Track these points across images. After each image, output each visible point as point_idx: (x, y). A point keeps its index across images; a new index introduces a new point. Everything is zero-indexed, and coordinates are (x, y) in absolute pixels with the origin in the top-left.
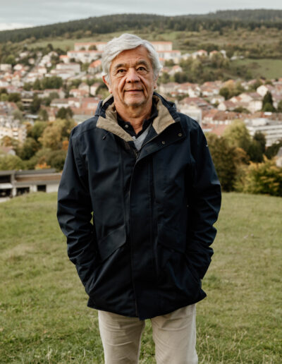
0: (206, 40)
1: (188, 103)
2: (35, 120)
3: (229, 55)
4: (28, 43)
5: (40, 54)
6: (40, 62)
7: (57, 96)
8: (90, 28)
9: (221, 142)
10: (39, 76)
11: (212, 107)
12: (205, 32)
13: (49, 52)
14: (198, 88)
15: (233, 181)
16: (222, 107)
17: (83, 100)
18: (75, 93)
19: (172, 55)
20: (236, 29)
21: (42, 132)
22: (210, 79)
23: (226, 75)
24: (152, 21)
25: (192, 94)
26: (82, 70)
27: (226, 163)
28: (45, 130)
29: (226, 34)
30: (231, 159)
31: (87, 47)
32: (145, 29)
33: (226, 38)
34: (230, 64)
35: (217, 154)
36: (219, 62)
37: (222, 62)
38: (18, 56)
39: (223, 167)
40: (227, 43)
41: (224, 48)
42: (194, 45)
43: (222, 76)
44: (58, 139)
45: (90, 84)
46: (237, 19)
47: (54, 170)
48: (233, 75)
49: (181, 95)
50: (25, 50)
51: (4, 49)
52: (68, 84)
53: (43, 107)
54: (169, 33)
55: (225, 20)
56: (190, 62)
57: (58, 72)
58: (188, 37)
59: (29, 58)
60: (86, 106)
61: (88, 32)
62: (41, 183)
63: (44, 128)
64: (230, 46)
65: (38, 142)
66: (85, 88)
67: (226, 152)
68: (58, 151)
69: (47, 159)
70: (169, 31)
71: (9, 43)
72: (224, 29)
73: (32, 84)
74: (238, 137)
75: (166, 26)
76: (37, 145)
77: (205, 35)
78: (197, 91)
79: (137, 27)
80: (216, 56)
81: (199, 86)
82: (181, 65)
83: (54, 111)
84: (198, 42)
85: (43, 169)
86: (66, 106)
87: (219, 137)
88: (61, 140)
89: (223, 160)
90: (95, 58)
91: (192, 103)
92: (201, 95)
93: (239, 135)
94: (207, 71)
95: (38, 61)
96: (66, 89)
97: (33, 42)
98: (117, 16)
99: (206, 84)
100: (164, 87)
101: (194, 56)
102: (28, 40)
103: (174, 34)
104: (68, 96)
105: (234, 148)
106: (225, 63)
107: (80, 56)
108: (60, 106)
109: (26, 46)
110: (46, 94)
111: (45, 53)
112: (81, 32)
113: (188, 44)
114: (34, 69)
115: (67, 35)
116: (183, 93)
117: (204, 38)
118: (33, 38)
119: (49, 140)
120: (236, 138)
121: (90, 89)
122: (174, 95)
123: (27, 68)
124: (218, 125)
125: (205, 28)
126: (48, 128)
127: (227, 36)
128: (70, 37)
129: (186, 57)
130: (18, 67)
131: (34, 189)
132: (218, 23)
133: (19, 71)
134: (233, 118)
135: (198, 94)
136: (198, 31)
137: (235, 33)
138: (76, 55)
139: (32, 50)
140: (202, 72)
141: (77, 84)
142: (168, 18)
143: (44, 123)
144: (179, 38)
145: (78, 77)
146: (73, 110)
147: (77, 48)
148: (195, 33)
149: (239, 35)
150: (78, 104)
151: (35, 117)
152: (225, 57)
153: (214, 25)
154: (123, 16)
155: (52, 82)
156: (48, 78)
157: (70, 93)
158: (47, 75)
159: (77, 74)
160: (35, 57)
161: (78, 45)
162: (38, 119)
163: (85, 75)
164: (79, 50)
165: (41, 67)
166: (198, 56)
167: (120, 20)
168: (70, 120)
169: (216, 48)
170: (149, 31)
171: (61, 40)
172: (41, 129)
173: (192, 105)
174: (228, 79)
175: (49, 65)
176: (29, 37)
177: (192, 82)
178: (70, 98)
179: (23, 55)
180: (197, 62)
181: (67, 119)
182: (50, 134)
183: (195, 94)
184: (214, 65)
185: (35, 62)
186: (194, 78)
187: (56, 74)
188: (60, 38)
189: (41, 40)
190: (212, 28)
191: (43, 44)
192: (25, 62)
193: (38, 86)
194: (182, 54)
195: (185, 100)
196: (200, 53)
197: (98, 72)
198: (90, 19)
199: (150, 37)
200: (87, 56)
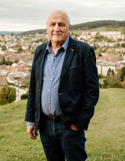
8: (88, 26)
19: (121, 36)
24: (113, 23)
31: (87, 33)
32: (110, 26)
49: (124, 52)
54: (119, 28)
61: (88, 28)
70: (120, 27)
75: (118, 25)
79: (107, 25)
82: (124, 40)
90: (90, 38)
98: (99, 21)
100: (118, 49)
103: (122, 28)
107: (84, 37)
112: (84, 28)
115: (79, 29)
122: (121, 52)
128: (81, 30)
142: (119, 22)
144: (124, 29)
147: (83, 34)
154: (101, 21)
167: (100, 23)
170: (112, 27)
188: (76, 30)
197: (91, 43)
198: (88, 23)
199: (112, 29)
200: (87, 37)
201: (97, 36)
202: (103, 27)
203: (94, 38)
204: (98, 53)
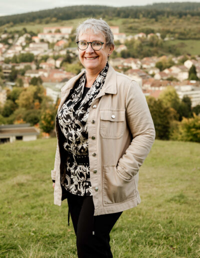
0: (145, 25)
1: (132, 73)
2: (13, 86)
3: (163, 37)
4: (8, 27)
5: (17, 36)
6: (17, 41)
7: (30, 68)
8: (55, 16)
9: (158, 103)
10: (16, 53)
11: (150, 77)
12: (144, 19)
13: (24, 34)
14: (139, 62)
15: (167, 133)
16: (158, 77)
17: (50, 71)
18: (43, 65)
19: (119, 37)
20: (168, 17)
21: (18, 96)
22: (148, 55)
23: (160, 52)
24: (103, 10)
25: (134, 66)
26: (49, 48)
27: (162, 120)
28: (21, 94)
29: (160, 20)
30: (165, 116)
31: (53, 30)
32: (98, 16)
33: (160, 24)
34: (164, 44)
35: (155, 112)
36: (155, 42)
37: (157, 42)
39: (160, 123)
40: (161, 28)
41: (159, 32)
42: (136, 29)
43: (157, 53)
44: (31, 101)
45: (56, 58)
46: (168, 9)
47: (29, 124)
48: (166, 52)
49: (126, 68)
50: (5, 32)
52: (39, 58)
53: (19, 77)
54: (116, 20)
55: (160, 10)
56: (133, 42)
57: (30, 49)
58: (131, 23)
59: (8, 38)
60: (52, 75)
61: (54, 19)
62: (19, 134)
63: (20, 93)
64: (163, 30)
65: (15, 104)
66: (51, 62)
67: (162, 111)
68: (31, 111)
69: (23, 116)
70: (116, 18)
72: (159, 17)
73: (11, 59)
74: (170, 99)
75: (114, 15)
76: (15, 105)
77: (144, 22)
78: (138, 64)
79: (92, 15)
80: (153, 38)
81: (140, 61)
82: (126, 44)
83: (28, 80)
84: (139, 27)
85: (21, 123)
86: (37, 76)
87: (157, 100)
88: (34, 102)
89: (160, 117)
90: (59, 39)
91: (135, 73)
92: (141, 68)
93: (171, 98)
94: (146, 49)
95: (15, 41)
96: (37, 62)
97: (12, 26)
98: (76, 7)
99: (145, 59)
100: (113, 61)
101: (136, 37)
102: (7, 25)
103: (120, 21)
104: (38, 68)
105: (168, 108)
106: (159, 43)
107: (48, 38)
108: (32, 76)
109: (6, 29)
110: (21, 66)
111: (21, 35)
112: (48, 19)
113: (131, 28)
114: (12, 47)
115: (38, 21)
116: (127, 66)
117: (143, 24)
118: (11, 23)
119: (24, 102)
120: (169, 101)
121: (55, 63)
122: (120, 68)
123: (7, 46)
124: (155, 91)
125: (144, 16)
126: (23, 93)
127: (161, 22)
128: (40, 23)
129: (129, 38)
131: (13, 139)
132: (154, 13)
133: (1, 49)
134: (166, 85)
135: (139, 66)
136: (138, 18)
137: (167, 20)
138: (45, 36)
139: (11, 33)
140: (142, 50)
141: (45, 59)
142: (116, 9)
143: (20, 89)
144: (124, 23)
145: (46, 53)
146: (43, 78)
147: (46, 31)
148: (136, 20)
149: (171, 21)
150: (46, 74)
151: (13, 84)
152: (160, 38)
153: (151, 14)
154: (81, 7)
155: (26, 57)
156: (23, 54)
157: (40, 66)
158: (22, 52)
159: (45, 51)
160: (13, 38)
161: (46, 29)
162: (16, 86)
163: (51, 52)
164: (47, 33)
165: (17, 46)
166: (139, 38)
167: (79, 10)
168: (41, 86)
169: (153, 32)
171: (34, 25)
172: (18, 94)
173: (134, 75)
174: (162, 55)
175: (24, 44)
176: (8, 22)
177: (134, 57)
178: (40, 70)
179: (4, 36)
180: (138, 42)
181: (38, 86)
182: (25, 97)
183: (137, 67)
184: (152, 45)
185: (13, 42)
186: (136, 54)
187: (29, 51)
188: (32, 23)
190: (150, 16)
191: (19, 28)
192: (5, 42)
193: (16, 60)
194: (127, 36)
195: (129, 71)
196: (141, 35)
197: (61, 50)
198: (56, 9)
200: (53, 37)
201: (72, 36)
203: (67, 39)
204: (76, 70)
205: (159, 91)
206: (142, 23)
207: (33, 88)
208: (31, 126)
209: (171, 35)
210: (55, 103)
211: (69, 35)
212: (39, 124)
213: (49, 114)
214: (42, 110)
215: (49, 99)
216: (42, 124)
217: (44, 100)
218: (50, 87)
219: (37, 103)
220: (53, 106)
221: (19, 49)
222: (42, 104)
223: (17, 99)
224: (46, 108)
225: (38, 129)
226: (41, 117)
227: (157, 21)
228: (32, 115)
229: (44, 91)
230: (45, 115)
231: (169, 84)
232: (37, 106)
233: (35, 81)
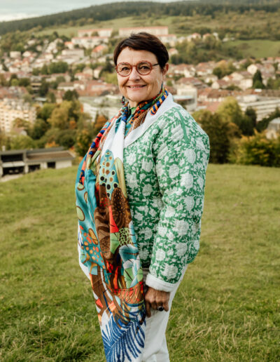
0: (199, 24)
1: (184, 82)
2: (43, 102)
3: (221, 37)
4: (35, 31)
5: (46, 41)
6: (46, 49)
7: (64, 80)
8: (92, 16)
9: (215, 117)
10: (46, 62)
11: (206, 86)
12: (198, 16)
13: (55, 39)
14: (193, 69)
15: (227, 154)
16: (216, 86)
17: (87, 83)
18: (79, 76)
19: (168, 39)
20: (227, 12)
21: (50, 113)
22: (204, 60)
23: (218, 56)
24: (148, 7)
25: (187, 74)
26: (85, 55)
27: (220, 138)
28: (54, 112)
29: (217, 17)
30: (224, 134)
31: (90, 33)
32: (143, 15)
33: (217, 21)
34: (223, 46)
35: (211, 129)
36: (211, 44)
37: (215, 44)
38: (26, 44)
39: (217, 141)
40: (219, 26)
41: (216, 31)
42: (189, 29)
43: (215, 57)
44: (65, 119)
45: (94, 67)
46: (227, 3)
47: (62, 147)
48: (226, 55)
49: (177, 76)
50: (33, 37)
51: (13, 38)
52: (73, 68)
53: (51, 90)
54: (165, 18)
55: (217, 4)
56: (185, 44)
57: (63, 57)
58: (182, 21)
59: (36, 45)
60: (90, 88)
61: (90, 20)
62: (51, 160)
63: (52, 110)
64: (221, 28)
65: (47, 123)
66: (88, 71)
67: (220, 127)
68: (66, 131)
69: (56, 138)
70: (165, 16)
71: (18, 32)
72: (216, 13)
73: (40, 69)
75: (162, 12)
76: (47, 125)
77: (198, 19)
78: (192, 71)
79: (135, 14)
80: (209, 39)
81: (194, 67)
82: (177, 48)
83: (61, 94)
84: (192, 26)
85: (53, 147)
86: (72, 89)
87: (213, 113)
88: (68, 120)
89: (218, 135)
90: (97, 44)
91: (188, 82)
92: (196, 75)
93: (231, 111)
94: (201, 52)
95: (45, 48)
96: (72, 73)
97: (40, 30)
98: (116, 4)
99: (200, 65)
101: (190, 38)
102: (35, 29)
103: (169, 19)
104: (73, 80)
105: (227, 123)
106: (217, 45)
107: (84, 42)
108: (66, 89)
109: (34, 34)
110: (53, 78)
111: (51, 40)
112: (83, 19)
113: (182, 28)
114: (42, 56)
115: (71, 22)
116: (179, 74)
117: (197, 22)
118: (40, 27)
119: (57, 121)
120: (230, 114)
121: (93, 73)
122: (171, 76)
123: (35, 54)
124: (213, 102)
125: (198, 13)
126: (56, 110)
127: (219, 19)
128: (74, 25)
129: (181, 40)
130: (27, 54)
131: (44, 166)
132: (211, 8)
133: (28, 58)
134: (227, 96)
135: (194, 74)
136: (191, 15)
137: (227, 16)
138: (80, 41)
139: (39, 38)
140: (196, 54)
141: (81, 68)
142: (164, 5)
143: (52, 105)
144: (174, 22)
145: (82, 62)
146: (78, 92)
147: (80, 35)
148: (189, 18)
149: (230, 18)
150: (82, 87)
151: (44, 99)
152: (217, 39)
153: (207, 9)
154: (122, 4)
155: (59, 66)
156: (54, 64)
157: (76, 77)
158: (54, 61)
159: (81, 59)
160: (42, 44)
161: (81, 32)
162: (47, 102)
163: (88, 60)
164: (83, 37)
165: (48, 54)
166: (192, 39)
167: (119, 8)
168: (76, 102)
169: (209, 31)
170: (147, 17)
171: (66, 28)
172: (49, 111)
173: (188, 84)
174: (220, 59)
175: (55, 51)
176: (36, 25)
177: (187, 63)
178: (75, 81)
179: (31, 42)
180: (191, 45)
181: (73, 101)
182: (58, 115)
183: (191, 74)
184: (208, 47)
185: (42, 48)
186: (189, 59)
187: (61, 59)
188: (64, 26)
189: (47, 28)
190: (205, 12)
191: (49, 32)
192: (33, 49)
193: (46, 71)
194: (178, 37)
195: (181, 80)
196: (194, 36)
197: (100, 57)
198: (92, 8)
199: (148, 22)
200: (90, 42)
201: (113, 39)
202: (125, 16)
203: (106, 43)
205: (218, 102)
206: (195, 21)
207: (68, 104)
208: (65, 150)
209: (232, 35)
210: (93, 121)
211: (109, 38)
212: (75, 146)
213: (85, 135)
214: (78, 131)
215: (87, 117)
216: (78, 147)
217: (81, 118)
218: (87, 102)
219: (72, 121)
220: (92, 124)
221: (49, 57)
222: (78, 123)
223: (49, 117)
224: (83, 127)
225: (73, 153)
226: (76, 138)
227: (213, 18)
228: (67, 136)
229: (81, 107)
230: (81, 136)
231: (229, 94)
232: (73, 124)
233: (70, 96)
